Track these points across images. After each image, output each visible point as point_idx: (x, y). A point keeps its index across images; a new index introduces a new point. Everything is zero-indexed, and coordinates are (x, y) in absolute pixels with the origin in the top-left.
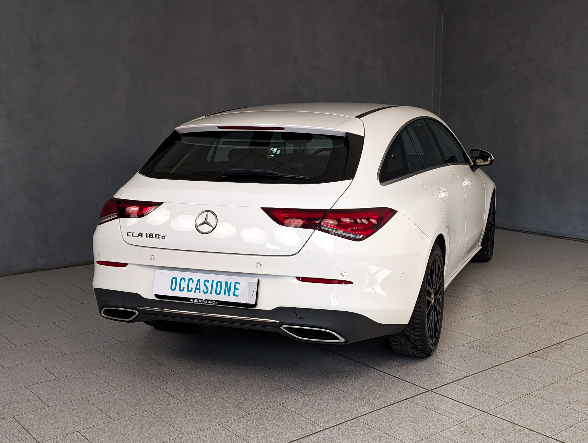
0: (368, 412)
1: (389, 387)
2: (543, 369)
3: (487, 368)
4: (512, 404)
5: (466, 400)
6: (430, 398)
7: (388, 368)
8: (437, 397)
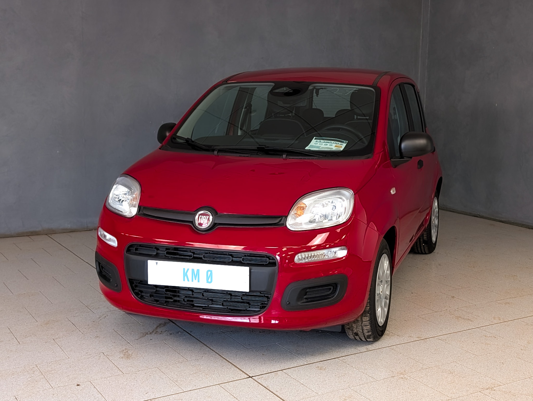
0: (169, 395)
1: (213, 371)
2: (389, 363)
3: (331, 358)
4: (323, 396)
5: (279, 389)
6: (244, 384)
7: (229, 352)
8: (252, 384)
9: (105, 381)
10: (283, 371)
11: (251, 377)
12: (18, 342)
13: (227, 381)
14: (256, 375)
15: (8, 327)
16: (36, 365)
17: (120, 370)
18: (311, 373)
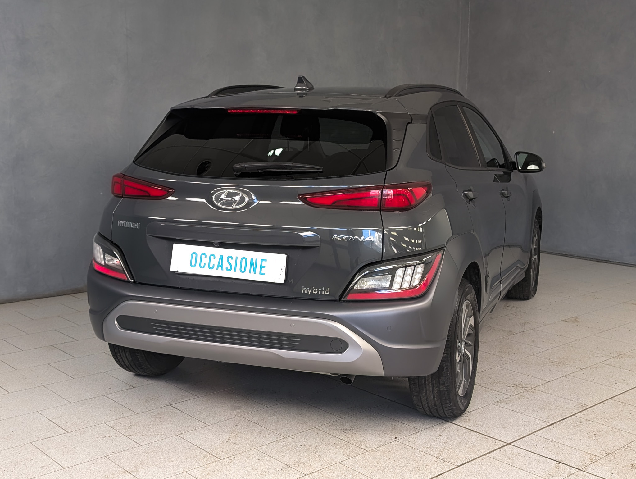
0: (445, 471)
5: (554, 455)
8: (519, 452)
9: (357, 462)
10: (535, 434)
11: (510, 444)
12: (204, 423)
13: (490, 451)
14: (512, 441)
15: (170, 405)
16: (255, 448)
17: (358, 447)
18: (566, 434)
